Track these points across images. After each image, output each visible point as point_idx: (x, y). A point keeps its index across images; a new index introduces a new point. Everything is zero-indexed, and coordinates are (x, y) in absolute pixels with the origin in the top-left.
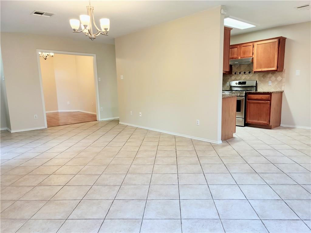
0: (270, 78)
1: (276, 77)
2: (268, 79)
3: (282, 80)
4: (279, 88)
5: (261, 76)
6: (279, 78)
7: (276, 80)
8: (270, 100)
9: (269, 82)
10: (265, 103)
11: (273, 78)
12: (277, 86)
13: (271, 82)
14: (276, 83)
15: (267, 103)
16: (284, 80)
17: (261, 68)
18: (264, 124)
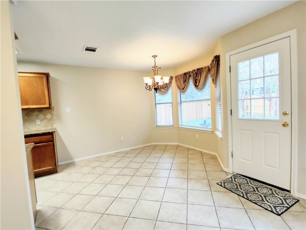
0: (37, 116)
1: (45, 115)
2: (34, 117)
3: (52, 117)
4: (50, 126)
5: (25, 114)
6: (49, 116)
7: (45, 118)
8: (53, 141)
9: (37, 120)
10: (47, 145)
11: (41, 116)
12: (47, 124)
13: (39, 120)
14: (45, 121)
15: (50, 145)
16: (54, 117)
17: (27, 105)
18: (49, 169)
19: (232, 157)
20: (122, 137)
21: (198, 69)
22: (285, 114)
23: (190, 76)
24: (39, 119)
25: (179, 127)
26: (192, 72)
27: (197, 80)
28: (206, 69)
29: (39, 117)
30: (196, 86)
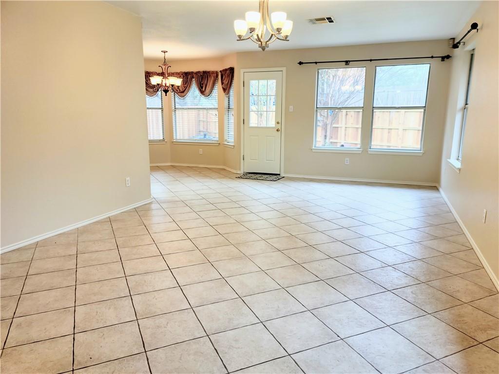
19: (244, 159)
21: (204, 72)
22: (278, 123)
23: (193, 77)
25: (173, 142)
26: (195, 73)
27: (203, 84)
28: (213, 75)
30: (202, 92)
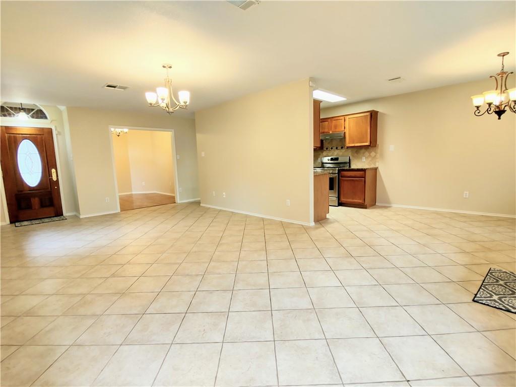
1: (370, 153)
3: (375, 155)
4: (373, 164)
5: (354, 151)
6: (373, 154)
7: (370, 156)
8: (365, 177)
9: (363, 158)
10: (359, 180)
11: (367, 154)
12: (371, 162)
14: (370, 159)
15: (361, 180)
16: (378, 155)
17: (353, 143)
18: (359, 203)
20: (467, 192)
24: (364, 156)
29: (365, 154)
